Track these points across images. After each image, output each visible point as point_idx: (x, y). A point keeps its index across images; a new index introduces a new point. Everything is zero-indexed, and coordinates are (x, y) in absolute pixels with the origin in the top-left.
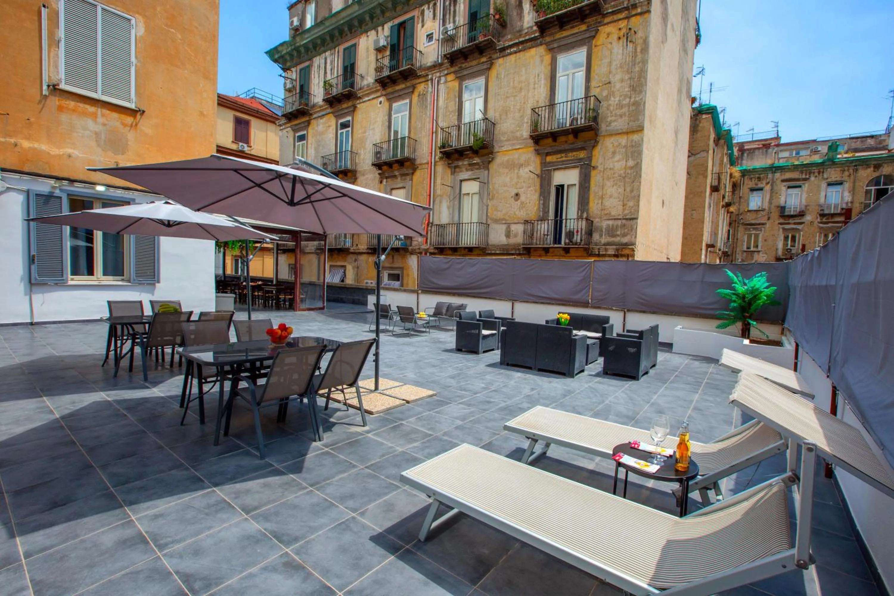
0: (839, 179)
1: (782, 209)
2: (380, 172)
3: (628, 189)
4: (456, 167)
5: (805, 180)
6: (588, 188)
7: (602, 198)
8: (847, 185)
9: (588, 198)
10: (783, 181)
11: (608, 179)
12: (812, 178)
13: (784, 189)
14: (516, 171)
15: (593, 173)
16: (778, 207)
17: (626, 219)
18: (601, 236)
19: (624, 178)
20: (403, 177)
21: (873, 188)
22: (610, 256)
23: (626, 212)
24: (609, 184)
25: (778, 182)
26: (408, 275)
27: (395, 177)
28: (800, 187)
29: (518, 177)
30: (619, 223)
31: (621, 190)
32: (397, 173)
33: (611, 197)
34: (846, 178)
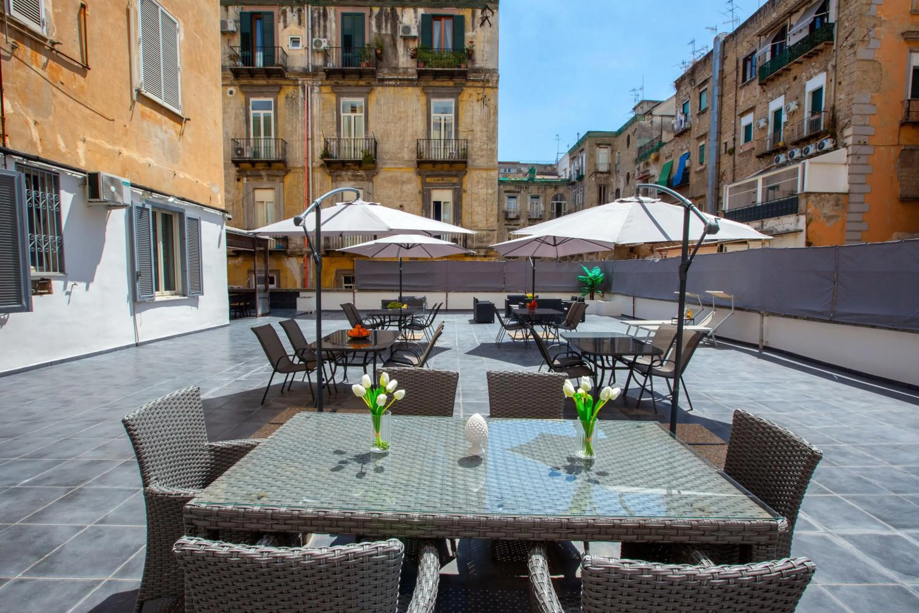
0: (537, 194)
1: (506, 213)
2: (238, 168)
3: (489, 209)
4: (337, 176)
5: (518, 192)
6: (461, 206)
7: (471, 214)
8: (541, 199)
9: (461, 214)
10: (506, 192)
11: (475, 200)
12: (522, 192)
13: (506, 198)
14: (400, 187)
15: (464, 195)
16: (503, 211)
17: (490, 230)
18: (473, 242)
19: (486, 201)
20: (271, 178)
21: (555, 202)
22: (480, 256)
23: (489, 225)
24: (476, 204)
25: (502, 192)
26: (286, 278)
27: (260, 176)
28: (515, 197)
29: (402, 192)
30: (485, 233)
31: (485, 210)
32: (263, 173)
33: (478, 214)
34: (540, 194)
